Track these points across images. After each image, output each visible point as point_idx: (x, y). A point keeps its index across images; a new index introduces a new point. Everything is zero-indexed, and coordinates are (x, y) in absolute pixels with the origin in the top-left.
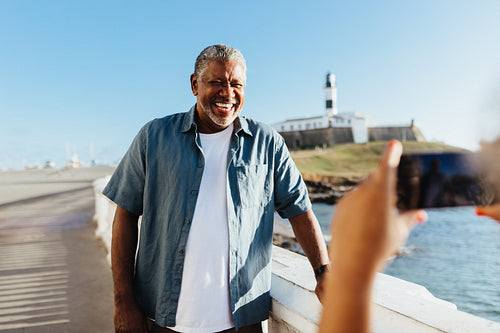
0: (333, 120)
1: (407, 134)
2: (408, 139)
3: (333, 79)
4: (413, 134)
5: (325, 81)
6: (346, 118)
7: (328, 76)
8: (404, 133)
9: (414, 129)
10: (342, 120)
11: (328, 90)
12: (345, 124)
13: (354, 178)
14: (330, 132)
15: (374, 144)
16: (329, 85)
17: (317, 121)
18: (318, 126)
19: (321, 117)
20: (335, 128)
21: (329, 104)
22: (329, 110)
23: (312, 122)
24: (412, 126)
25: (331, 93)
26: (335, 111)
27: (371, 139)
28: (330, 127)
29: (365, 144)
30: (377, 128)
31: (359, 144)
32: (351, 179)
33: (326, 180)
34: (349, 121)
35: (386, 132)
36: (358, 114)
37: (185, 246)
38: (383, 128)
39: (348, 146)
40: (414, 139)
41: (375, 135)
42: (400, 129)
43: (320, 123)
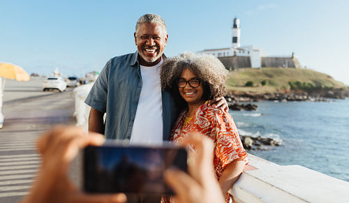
0: (237, 51)
1: (289, 63)
2: (289, 66)
3: (238, 23)
4: (293, 62)
5: (233, 23)
6: (247, 49)
7: (235, 20)
8: (287, 61)
9: (294, 60)
10: (244, 51)
11: (235, 30)
12: (246, 54)
13: (250, 92)
14: (235, 59)
15: (264, 69)
16: (235, 26)
17: (226, 51)
18: (226, 55)
19: (228, 49)
20: (238, 57)
21: (235, 40)
22: (235, 44)
23: (222, 52)
24: (292, 57)
25: (236, 32)
26: (239, 45)
27: (263, 65)
28: (235, 56)
29: (259, 68)
30: (267, 58)
31: (254, 69)
32: (248, 93)
33: (231, 93)
34: (249, 52)
35: (274, 61)
36: (255, 48)
37: (130, 134)
38: (272, 58)
39: (247, 69)
40: (294, 67)
41: (266, 63)
42: (284, 59)
43: (228, 53)
